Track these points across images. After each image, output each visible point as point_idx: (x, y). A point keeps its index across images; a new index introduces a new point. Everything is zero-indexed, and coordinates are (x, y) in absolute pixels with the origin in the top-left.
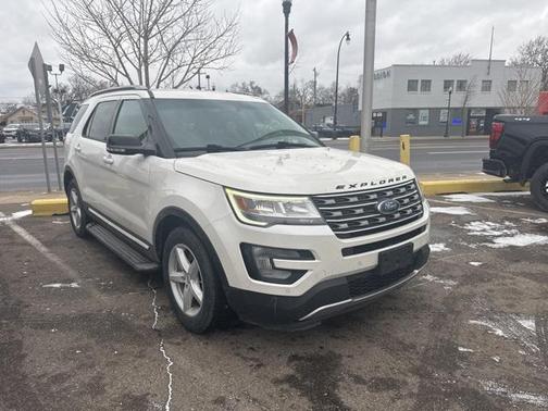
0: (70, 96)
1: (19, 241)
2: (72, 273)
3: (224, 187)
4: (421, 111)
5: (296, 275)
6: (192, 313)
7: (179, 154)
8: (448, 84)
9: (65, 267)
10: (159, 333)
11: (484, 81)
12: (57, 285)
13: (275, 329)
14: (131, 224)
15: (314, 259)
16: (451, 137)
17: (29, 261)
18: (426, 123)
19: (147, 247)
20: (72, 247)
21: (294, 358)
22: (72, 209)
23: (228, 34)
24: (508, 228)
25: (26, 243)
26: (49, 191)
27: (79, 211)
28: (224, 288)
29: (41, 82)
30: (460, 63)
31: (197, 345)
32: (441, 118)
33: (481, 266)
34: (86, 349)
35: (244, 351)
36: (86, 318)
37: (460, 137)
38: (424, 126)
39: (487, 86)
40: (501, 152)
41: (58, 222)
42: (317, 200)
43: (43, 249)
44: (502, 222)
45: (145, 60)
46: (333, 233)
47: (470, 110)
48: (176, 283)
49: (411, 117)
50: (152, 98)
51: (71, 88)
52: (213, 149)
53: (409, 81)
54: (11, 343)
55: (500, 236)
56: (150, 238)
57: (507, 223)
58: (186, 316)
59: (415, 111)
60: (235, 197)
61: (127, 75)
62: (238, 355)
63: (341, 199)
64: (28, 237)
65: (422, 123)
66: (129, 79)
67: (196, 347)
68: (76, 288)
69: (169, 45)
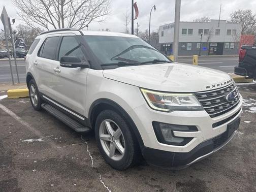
0: (17, 35)
1: (3, 113)
2: (37, 133)
3: (140, 88)
4: (188, 44)
5: (187, 140)
6: (116, 158)
7: (104, 67)
8: (200, 31)
9: (32, 129)
10: (97, 170)
11: (216, 30)
12: (30, 140)
13: (169, 169)
14: (72, 106)
15: (198, 131)
16: (202, 56)
17: (11, 126)
18: (190, 49)
19: (84, 119)
20: (33, 117)
21: (179, 184)
22: (32, 95)
23: (104, 4)
24: (252, 102)
25: (8, 115)
26: (13, 84)
27: (36, 97)
28: (141, 147)
29: (7, 27)
30: (204, 21)
31: (121, 178)
32: (197, 47)
33: (250, 123)
34: (56, 183)
35: (149, 181)
36: (51, 161)
37: (206, 56)
38: (190, 51)
39: (218, 32)
40: (244, 64)
41: (22, 101)
42: (198, 95)
43: (18, 118)
44: (248, 99)
45: (62, 16)
46: (208, 115)
47: (210, 43)
48: (104, 140)
49: (184, 46)
50: (83, 35)
51: (17, 31)
52: (121, 64)
53: (183, 29)
54: (10, 181)
55: (251, 106)
56: (87, 115)
57: (251, 99)
58: (112, 160)
59: (185, 44)
60: (148, 94)
61: (53, 24)
62: (146, 183)
63: (209, 94)
64: (8, 111)
65: (188, 49)
66: (54, 26)
67: (121, 179)
68: (41, 142)
69: (75, 9)
